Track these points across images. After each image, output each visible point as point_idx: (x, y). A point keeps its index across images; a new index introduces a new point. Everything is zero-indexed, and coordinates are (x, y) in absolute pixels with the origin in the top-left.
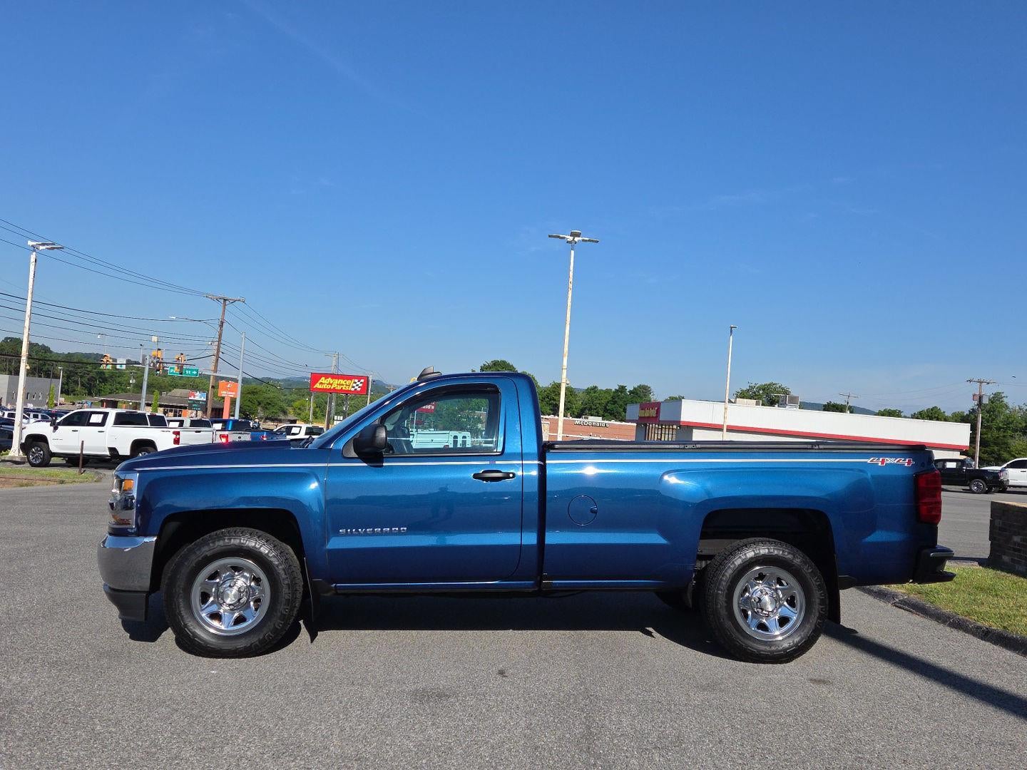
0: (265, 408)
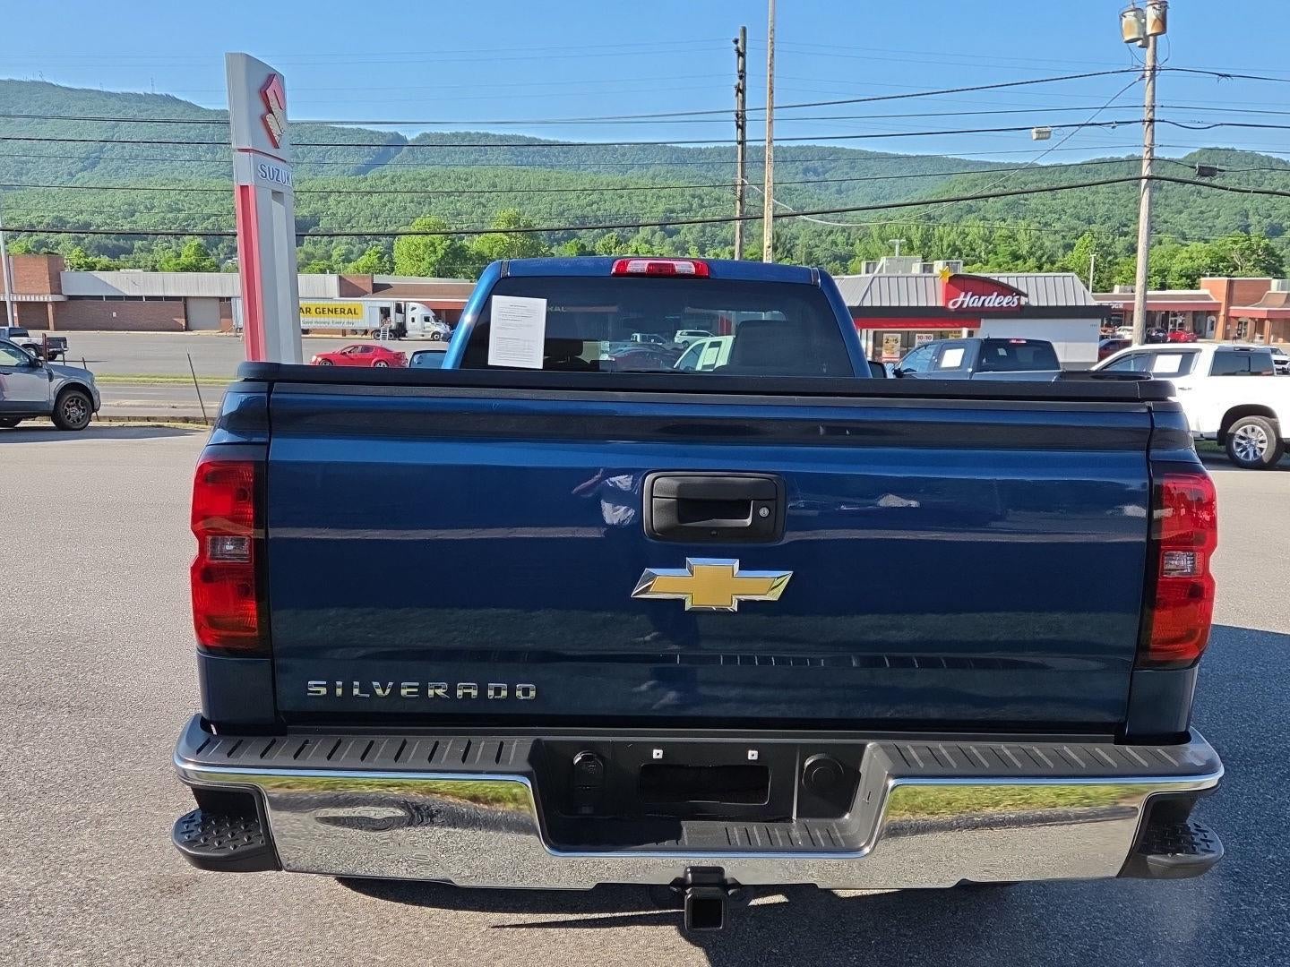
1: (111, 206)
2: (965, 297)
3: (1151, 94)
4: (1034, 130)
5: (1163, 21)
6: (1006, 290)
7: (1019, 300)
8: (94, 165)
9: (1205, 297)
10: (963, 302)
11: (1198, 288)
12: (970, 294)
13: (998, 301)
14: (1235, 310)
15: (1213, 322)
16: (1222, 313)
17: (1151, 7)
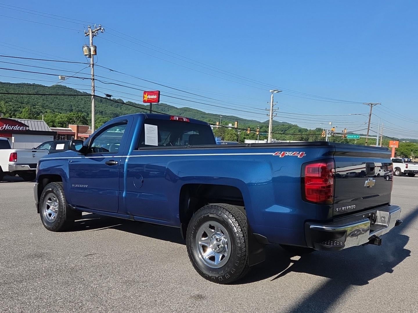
0: (415, 152)
2: (6, 126)
3: (93, 71)
4: (60, 76)
5: (95, 51)
6: (21, 124)
7: (26, 128)
9: (70, 130)
10: (5, 128)
11: (68, 128)
12: (8, 125)
13: (18, 128)
14: (80, 135)
15: (73, 138)
16: (76, 135)
17: (92, 47)
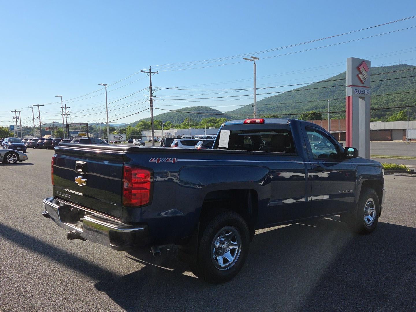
1: (381, 102)
8: (377, 89)
